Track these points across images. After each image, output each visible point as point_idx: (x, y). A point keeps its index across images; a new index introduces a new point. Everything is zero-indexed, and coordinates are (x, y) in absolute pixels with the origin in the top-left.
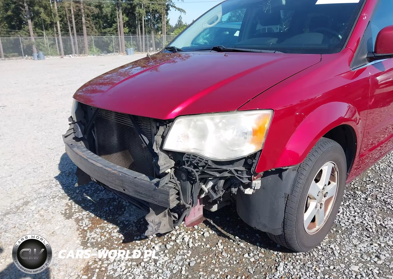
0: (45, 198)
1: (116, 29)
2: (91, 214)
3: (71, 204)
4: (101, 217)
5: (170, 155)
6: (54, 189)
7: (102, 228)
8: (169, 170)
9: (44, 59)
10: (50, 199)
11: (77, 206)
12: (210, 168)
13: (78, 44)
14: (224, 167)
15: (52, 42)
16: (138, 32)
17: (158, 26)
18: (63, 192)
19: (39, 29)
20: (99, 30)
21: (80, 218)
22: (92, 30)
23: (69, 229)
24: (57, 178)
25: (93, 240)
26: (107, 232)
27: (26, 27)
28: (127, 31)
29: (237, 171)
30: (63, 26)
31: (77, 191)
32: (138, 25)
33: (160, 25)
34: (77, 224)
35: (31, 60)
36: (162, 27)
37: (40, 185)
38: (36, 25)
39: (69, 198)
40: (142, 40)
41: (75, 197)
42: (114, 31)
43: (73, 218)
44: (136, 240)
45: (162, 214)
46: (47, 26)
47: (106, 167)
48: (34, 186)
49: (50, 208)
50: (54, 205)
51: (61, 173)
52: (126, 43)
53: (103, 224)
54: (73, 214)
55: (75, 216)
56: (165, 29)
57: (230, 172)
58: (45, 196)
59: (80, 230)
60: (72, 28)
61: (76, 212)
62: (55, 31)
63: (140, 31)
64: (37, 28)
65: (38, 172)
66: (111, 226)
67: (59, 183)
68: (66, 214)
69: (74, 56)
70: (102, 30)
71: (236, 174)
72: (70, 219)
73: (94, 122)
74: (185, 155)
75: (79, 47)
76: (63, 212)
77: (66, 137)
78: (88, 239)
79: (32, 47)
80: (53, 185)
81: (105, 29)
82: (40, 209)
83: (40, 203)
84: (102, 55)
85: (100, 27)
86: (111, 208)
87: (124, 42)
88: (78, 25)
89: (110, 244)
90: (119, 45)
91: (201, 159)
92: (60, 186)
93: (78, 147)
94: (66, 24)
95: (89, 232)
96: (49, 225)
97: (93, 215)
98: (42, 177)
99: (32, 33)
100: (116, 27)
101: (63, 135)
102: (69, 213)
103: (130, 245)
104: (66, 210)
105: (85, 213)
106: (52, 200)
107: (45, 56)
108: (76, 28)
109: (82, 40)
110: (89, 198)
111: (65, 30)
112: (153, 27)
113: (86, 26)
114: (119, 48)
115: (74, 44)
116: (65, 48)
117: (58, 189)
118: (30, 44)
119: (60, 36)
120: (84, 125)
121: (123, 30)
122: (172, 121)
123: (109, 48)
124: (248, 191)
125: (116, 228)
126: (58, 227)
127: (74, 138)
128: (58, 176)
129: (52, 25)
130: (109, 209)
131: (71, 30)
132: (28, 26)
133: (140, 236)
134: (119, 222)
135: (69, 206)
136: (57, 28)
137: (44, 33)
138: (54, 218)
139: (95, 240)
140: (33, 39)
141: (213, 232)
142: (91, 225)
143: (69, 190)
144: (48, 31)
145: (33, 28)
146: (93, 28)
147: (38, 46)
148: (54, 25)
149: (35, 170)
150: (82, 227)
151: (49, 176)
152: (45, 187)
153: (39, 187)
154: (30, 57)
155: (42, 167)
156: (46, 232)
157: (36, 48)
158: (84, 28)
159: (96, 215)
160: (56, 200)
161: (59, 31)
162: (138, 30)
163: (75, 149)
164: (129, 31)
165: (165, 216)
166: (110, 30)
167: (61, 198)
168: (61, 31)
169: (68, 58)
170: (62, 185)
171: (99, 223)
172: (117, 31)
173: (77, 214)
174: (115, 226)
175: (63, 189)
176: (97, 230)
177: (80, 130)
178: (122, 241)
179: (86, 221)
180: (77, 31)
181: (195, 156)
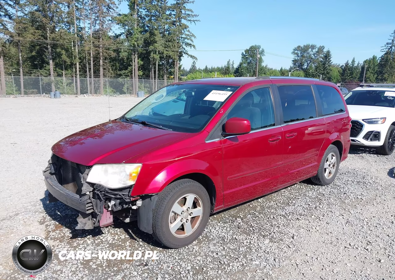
0: (30, 212)
1: (131, 72)
2: (56, 222)
3: (46, 216)
4: (62, 225)
5: (90, 185)
6: (37, 207)
7: (61, 230)
8: (88, 193)
9: (60, 97)
10: (33, 213)
11: (49, 217)
12: (107, 192)
13: (94, 84)
14: (116, 193)
15: (70, 81)
16: (152, 75)
17: (171, 70)
18: (43, 209)
19: (59, 69)
20: (115, 72)
21: (49, 224)
22: (109, 71)
23: (40, 230)
24: (41, 200)
25: (53, 237)
26: (63, 233)
27: (47, 66)
28: (141, 74)
29: (124, 195)
30: (82, 67)
31: (53, 209)
32: (152, 69)
33: (172, 70)
34: (46, 227)
35: (48, 98)
36: (174, 72)
37: (29, 204)
38: (56, 65)
39: (46, 213)
40: (155, 83)
41: (50, 212)
42: (128, 74)
43: (44, 224)
44: (79, 237)
45: (87, 219)
46: (67, 67)
47: (61, 190)
48: (25, 204)
49: (32, 218)
50: (35, 217)
51: (45, 197)
52: (140, 85)
53: (62, 228)
54: (46, 222)
55: (46, 223)
56: (177, 74)
57: (120, 195)
58: (30, 211)
59: (47, 231)
60: (90, 69)
61: (47, 221)
62: (74, 71)
63: (153, 74)
64: (57, 68)
65: (30, 196)
66: (67, 229)
67: (42, 203)
68: (41, 221)
69: (88, 96)
70: (118, 71)
71: (123, 197)
72: (42, 225)
73: (62, 164)
74: (96, 185)
75: (95, 87)
76: (39, 221)
77: (45, 172)
78: (50, 236)
79: (51, 84)
80: (37, 204)
81: (121, 71)
82: (25, 218)
83: (26, 215)
84: (114, 95)
85: (116, 69)
86: (71, 220)
87: (138, 84)
88: (96, 66)
89: (62, 239)
90: (132, 87)
91: (103, 187)
92: (42, 205)
93: (51, 179)
94: (85, 66)
95: (51, 232)
96: (28, 227)
97: (58, 223)
98: (31, 199)
99: (52, 73)
100: (131, 69)
101: (43, 171)
102: (43, 222)
103: (74, 240)
104: (41, 219)
105: (53, 222)
106: (34, 213)
107: (61, 95)
108: (93, 69)
109: (98, 80)
110: (59, 213)
111: (83, 71)
112: (166, 71)
113: (103, 68)
114: (133, 89)
115: (90, 83)
116: (82, 87)
117: (40, 207)
118: (49, 82)
119: (78, 76)
120: (56, 165)
121: (137, 73)
122: (91, 167)
123: (123, 89)
124: (134, 207)
125: (69, 231)
126: (33, 229)
127: (50, 173)
128: (43, 199)
129: (72, 65)
130: (69, 220)
131: (89, 70)
132: (49, 66)
133: (82, 236)
134: (72, 228)
135: (44, 217)
136: (76, 68)
137: (64, 72)
138: (33, 224)
139: (54, 237)
140: (52, 78)
141: (128, 236)
142: (54, 228)
143: (47, 208)
144: (68, 71)
145: (54, 68)
146: (109, 69)
147: (57, 84)
148: (74, 65)
149: (28, 194)
150: (48, 230)
151: (36, 199)
152: (32, 205)
153: (28, 205)
154: (47, 95)
155: (33, 192)
156: (25, 231)
157: (55, 86)
158: (101, 69)
159: (60, 223)
160: (37, 213)
161: (78, 72)
162: (152, 74)
163: (48, 180)
164: (143, 74)
165: (89, 220)
166: (125, 72)
167: (41, 212)
168: (80, 71)
169: (83, 97)
170: (43, 205)
171: (60, 228)
172: (132, 74)
173: (48, 222)
174: (69, 230)
175: (43, 207)
176: (57, 231)
177: (53, 168)
178: (70, 238)
179: (52, 226)
180: (94, 72)
181: (100, 185)
